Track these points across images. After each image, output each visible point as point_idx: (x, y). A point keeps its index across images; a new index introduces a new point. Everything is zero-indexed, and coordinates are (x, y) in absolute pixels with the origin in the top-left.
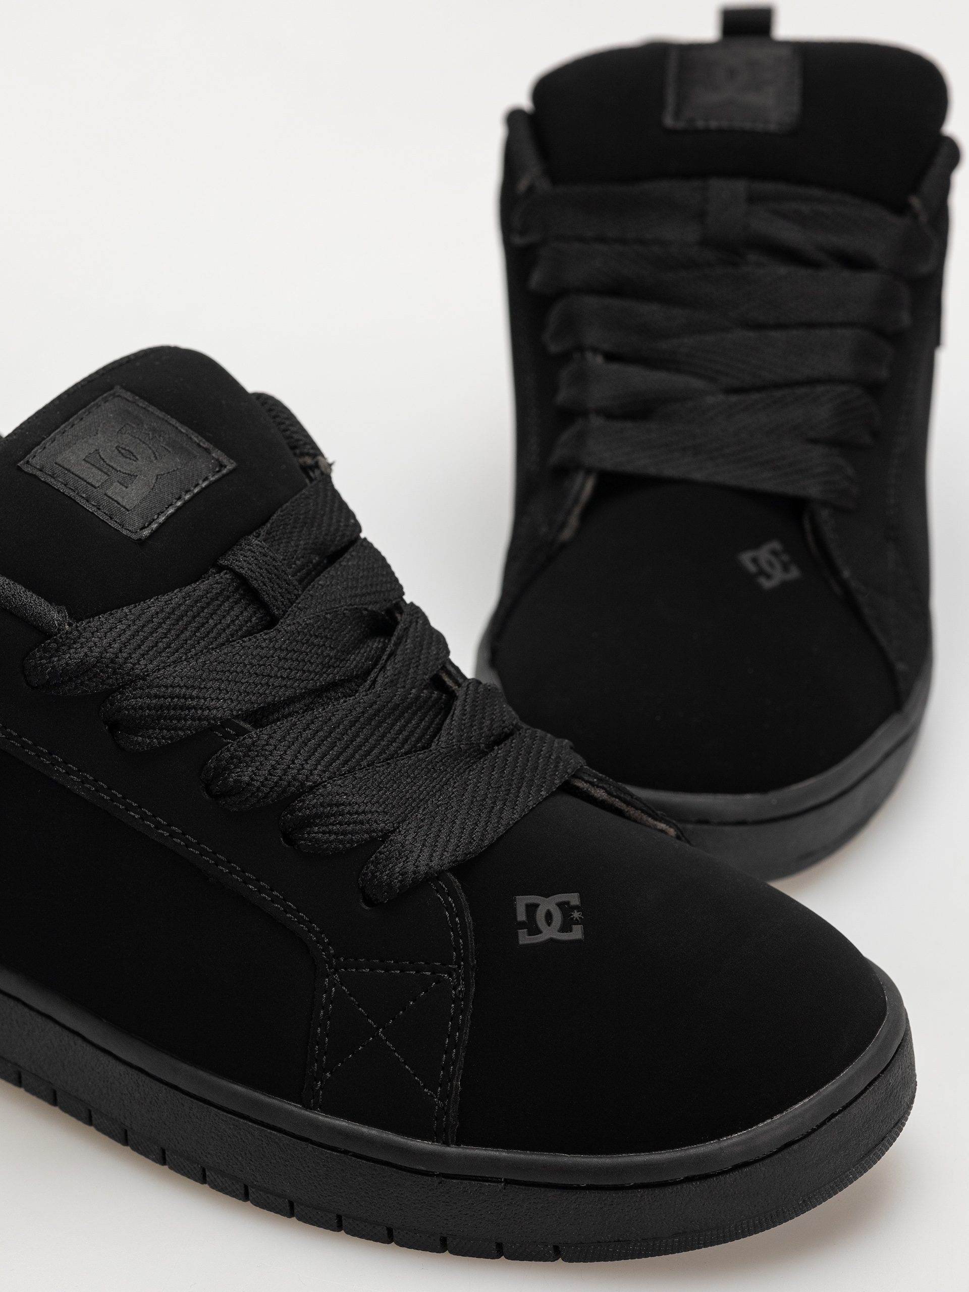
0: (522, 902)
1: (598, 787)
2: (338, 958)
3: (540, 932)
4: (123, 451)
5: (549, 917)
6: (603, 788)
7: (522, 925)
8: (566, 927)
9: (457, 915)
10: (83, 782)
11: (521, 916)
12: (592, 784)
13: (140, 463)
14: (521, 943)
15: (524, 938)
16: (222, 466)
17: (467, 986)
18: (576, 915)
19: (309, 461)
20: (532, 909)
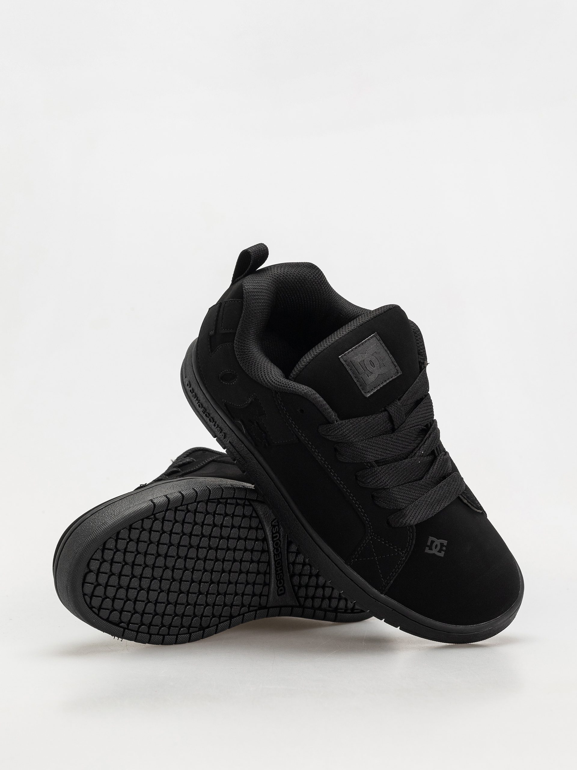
0: (431, 538)
1: (466, 499)
2: (373, 533)
3: (432, 550)
4: (371, 363)
5: (436, 546)
6: (467, 500)
7: (428, 546)
8: (440, 551)
9: (411, 540)
10: (321, 460)
11: (429, 544)
12: (464, 498)
13: (375, 368)
14: (425, 551)
15: (427, 550)
16: (398, 373)
17: (406, 558)
18: (444, 548)
19: (422, 361)
20: (433, 542)
